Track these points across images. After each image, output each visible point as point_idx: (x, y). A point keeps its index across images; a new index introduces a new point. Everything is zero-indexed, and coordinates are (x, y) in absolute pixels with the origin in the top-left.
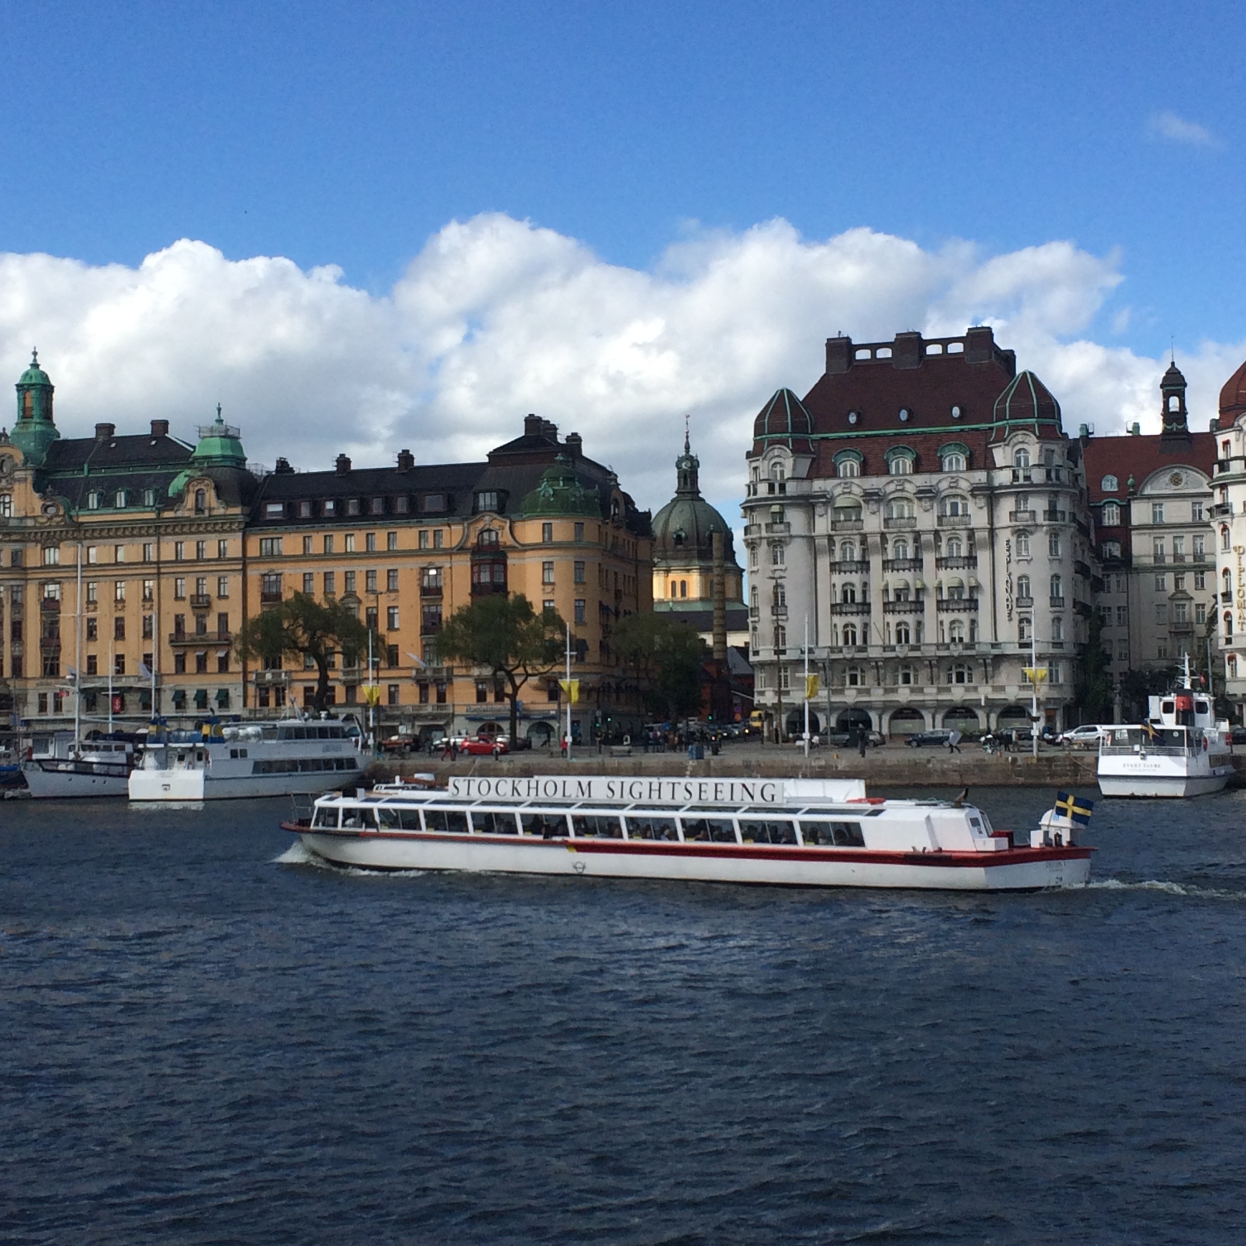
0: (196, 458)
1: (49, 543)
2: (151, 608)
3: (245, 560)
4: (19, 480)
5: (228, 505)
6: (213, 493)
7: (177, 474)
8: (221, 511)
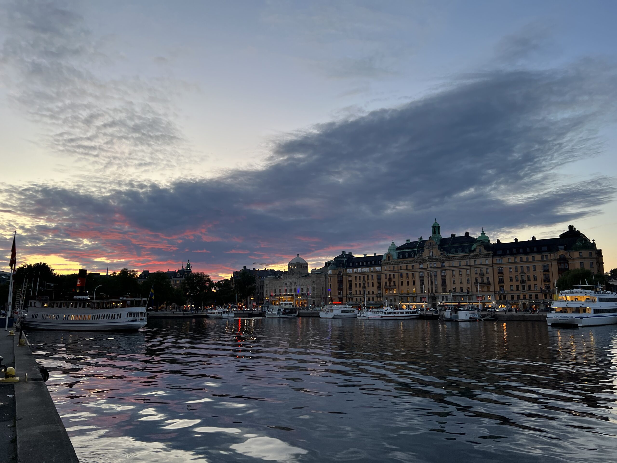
0: (478, 241)
1: (442, 262)
2: (469, 276)
3: (493, 264)
4: (435, 248)
5: (488, 251)
6: (484, 249)
7: (473, 245)
8: (486, 253)
